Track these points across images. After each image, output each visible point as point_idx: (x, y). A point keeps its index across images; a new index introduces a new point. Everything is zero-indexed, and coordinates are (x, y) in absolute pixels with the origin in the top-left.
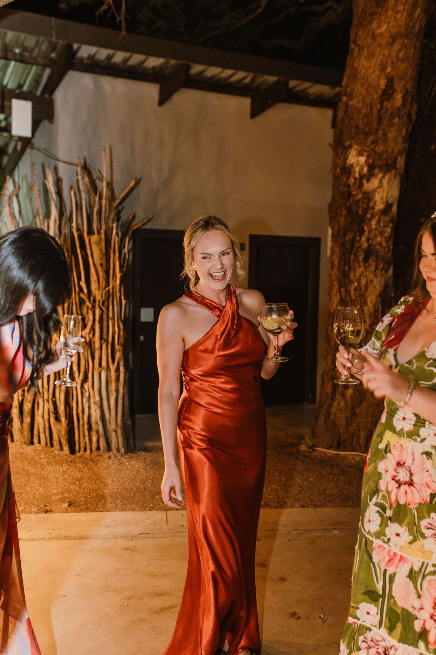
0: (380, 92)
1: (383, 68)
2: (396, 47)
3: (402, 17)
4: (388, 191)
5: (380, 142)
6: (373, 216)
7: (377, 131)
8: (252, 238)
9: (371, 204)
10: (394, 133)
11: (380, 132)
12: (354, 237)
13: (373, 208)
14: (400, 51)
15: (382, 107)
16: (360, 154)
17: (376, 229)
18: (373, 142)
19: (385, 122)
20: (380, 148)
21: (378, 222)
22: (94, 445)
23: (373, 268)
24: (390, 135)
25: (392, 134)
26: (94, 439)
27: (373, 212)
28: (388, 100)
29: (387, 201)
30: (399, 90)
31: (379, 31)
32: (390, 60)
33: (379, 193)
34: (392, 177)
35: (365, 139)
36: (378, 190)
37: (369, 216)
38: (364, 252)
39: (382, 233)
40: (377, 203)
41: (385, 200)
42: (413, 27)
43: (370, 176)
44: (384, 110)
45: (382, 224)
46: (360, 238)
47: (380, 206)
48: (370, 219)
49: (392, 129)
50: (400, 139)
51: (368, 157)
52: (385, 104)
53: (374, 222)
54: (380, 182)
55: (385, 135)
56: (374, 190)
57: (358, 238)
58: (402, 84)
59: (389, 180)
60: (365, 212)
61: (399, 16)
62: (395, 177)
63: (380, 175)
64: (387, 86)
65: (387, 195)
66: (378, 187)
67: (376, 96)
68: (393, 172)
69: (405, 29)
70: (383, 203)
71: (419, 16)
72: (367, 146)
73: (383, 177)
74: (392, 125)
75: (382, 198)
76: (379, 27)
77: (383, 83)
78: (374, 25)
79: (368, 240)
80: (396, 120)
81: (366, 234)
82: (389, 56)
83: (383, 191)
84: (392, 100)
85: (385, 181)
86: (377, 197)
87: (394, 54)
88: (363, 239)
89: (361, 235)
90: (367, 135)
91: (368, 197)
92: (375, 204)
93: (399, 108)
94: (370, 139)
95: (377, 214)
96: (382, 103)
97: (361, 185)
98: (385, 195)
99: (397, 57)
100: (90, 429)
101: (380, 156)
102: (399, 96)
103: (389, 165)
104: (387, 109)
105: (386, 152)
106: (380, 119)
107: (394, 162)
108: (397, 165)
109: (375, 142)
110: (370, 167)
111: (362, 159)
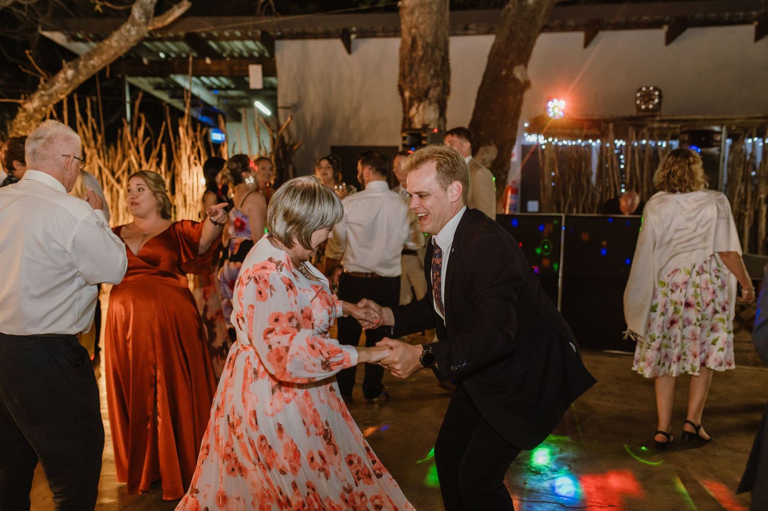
0: (409, 47)
1: (410, 30)
2: (417, 14)
4: (423, 116)
5: (414, 81)
11: (414, 74)
14: (419, 17)
15: (411, 57)
16: (406, 91)
19: (416, 67)
20: (415, 85)
25: (421, 75)
28: (414, 51)
29: (424, 122)
30: (420, 45)
32: (413, 23)
33: (417, 117)
34: (427, 106)
36: (417, 115)
40: (417, 124)
41: (422, 122)
43: (412, 106)
44: (413, 59)
47: (418, 126)
49: (422, 71)
50: (429, 78)
52: (413, 54)
54: (417, 109)
55: (417, 75)
56: (414, 116)
58: (423, 40)
59: (424, 108)
62: (430, 105)
63: (416, 105)
64: (413, 42)
65: (423, 119)
66: (417, 113)
68: (427, 102)
70: (421, 124)
73: (419, 106)
74: (422, 68)
75: (419, 121)
77: (410, 40)
80: (423, 65)
82: (412, 21)
83: (420, 116)
84: (417, 52)
85: (421, 108)
91: (410, 121)
93: (423, 56)
96: (411, 54)
97: (409, 112)
98: (421, 119)
99: (418, 21)
101: (414, 91)
102: (421, 48)
103: (421, 96)
104: (415, 58)
105: (418, 88)
106: (411, 66)
107: (426, 94)
108: (430, 96)
109: (412, 82)
110: (411, 100)
111: (408, 94)
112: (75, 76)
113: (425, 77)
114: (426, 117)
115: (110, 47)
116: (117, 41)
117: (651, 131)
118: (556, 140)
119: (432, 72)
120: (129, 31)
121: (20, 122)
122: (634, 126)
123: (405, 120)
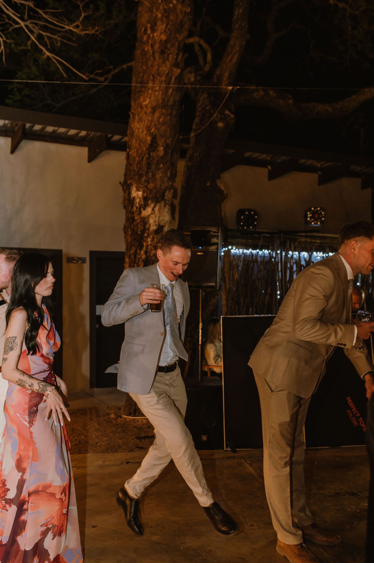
0: (147, 146)
1: (148, 128)
2: (157, 114)
3: (159, 95)
4: (159, 217)
5: (150, 181)
6: (148, 235)
7: (147, 173)
8: (92, 253)
9: (147, 226)
10: (161, 175)
11: (150, 174)
12: (136, 251)
13: (149, 229)
14: (160, 117)
15: (149, 156)
16: (138, 190)
17: (151, 245)
18: (145, 181)
19: (153, 167)
20: (151, 186)
21: (153, 239)
24: (157, 176)
25: (159, 175)
27: (149, 232)
28: (154, 151)
29: (159, 224)
30: (161, 144)
31: (144, 103)
32: (153, 123)
33: (152, 218)
34: (163, 206)
35: (139, 179)
36: (152, 216)
37: (146, 235)
38: (143, 261)
40: (152, 225)
41: (157, 223)
42: (168, 100)
43: (145, 206)
44: (151, 158)
45: (155, 240)
46: (140, 251)
47: (153, 228)
48: (147, 237)
49: (159, 172)
50: (166, 179)
51: (144, 192)
52: (152, 154)
53: (149, 240)
54: (153, 210)
55: (154, 176)
56: (149, 216)
57: (138, 251)
58: (163, 140)
59: (160, 209)
60: (143, 231)
61: (157, 93)
62: (165, 206)
63: (153, 205)
64: (152, 141)
65: (159, 220)
66: (152, 214)
67: (145, 149)
68: (163, 203)
69: (162, 103)
70: (156, 225)
71: (172, 94)
72: (142, 184)
73: (155, 207)
74: (159, 169)
75: (155, 222)
76: (144, 101)
77: (149, 139)
78: (141, 99)
79: (146, 253)
80: (161, 166)
81: (144, 249)
82: (152, 121)
83: (156, 217)
84: (156, 151)
85: (157, 209)
86: (151, 221)
87: (155, 119)
88: (142, 252)
89: (141, 249)
90: (140, 176)
91: (145, 221)
92: (150, 226)
93: (162, 157)
94: (143, 179)
95: (151, 233)
96: (149, 154)
97: (140, 213)
98: (157, 220)
99: (158, 121)
101: (151, 191)
102: (162, 148)
103: (158, 197)
104: (154, 158)
105: (155, 188)
106: (149, 165)
107: (163, 196)
108: (166, 198)
109: (147, 181)
110: (145, 199)
111: (140, 193)
114: (161, 219)
119: (169, 174)
123: (130, 220)
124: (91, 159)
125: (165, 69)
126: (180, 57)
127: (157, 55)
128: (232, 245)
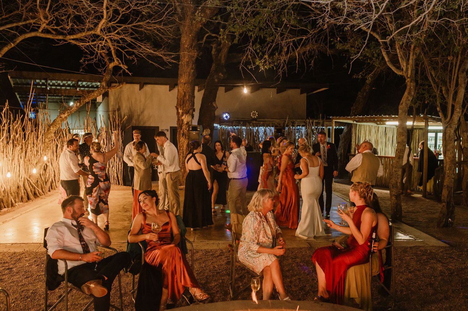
0: (183, 96)
1: (183, 90)
2: (186, 85)
3: (187, 78)
5: (184, 107)
6: (184, 125)
7: (183, 105)
8: (171, 127)
11: (184, 105)
16: (180, 110)
20: (185, 109)
21: (185, 127)
22: (115, 183)
23: (184, 138)
24: (187, 105)
26: (115, 181)
28: (185, 97)
30: (187, 95)
38: (182, 134)
39: (186, 129)
43: (182, 115)
47: (185, 123)
50: (190, 106)
53: (184, 127)
55: (185, 105)
56: (184, 119)
59: (188, 116)
60: (182, 124)
63: (185, 115)
68: (189, 114)
71: (191, 77)
77: (183, 93)
78: (181, 80)
79: (183, 131)
80: (188, 102)
81: (183, 129)
85: (186, 116)
87: (185, 87)
89: (181, 130)
90: (181, 105)
91: (182, 120)
94: (182, 107)
96: (183, 98)
97: (181, 117)
98: (187, 120)
100: (114, 179)
103: (187, 112)
104: (185, 100)
106: (184, 102)
107: (189, 112)
110: (183, 113)
111: (181, 111)
112: (80, 105)
113: (188, 106)
115: (94, 95)
116: (96, 94)
117: (253, 124)
118: (224, 126)
119: (191, 104)
120: (102, 91)
121: (58, 121)
122: (248, 122)
123: (179, 120)
124: (170, 90)
125: (188, 70)
126: (193, 66)
127: (185, 66)
128: (223, 125)
